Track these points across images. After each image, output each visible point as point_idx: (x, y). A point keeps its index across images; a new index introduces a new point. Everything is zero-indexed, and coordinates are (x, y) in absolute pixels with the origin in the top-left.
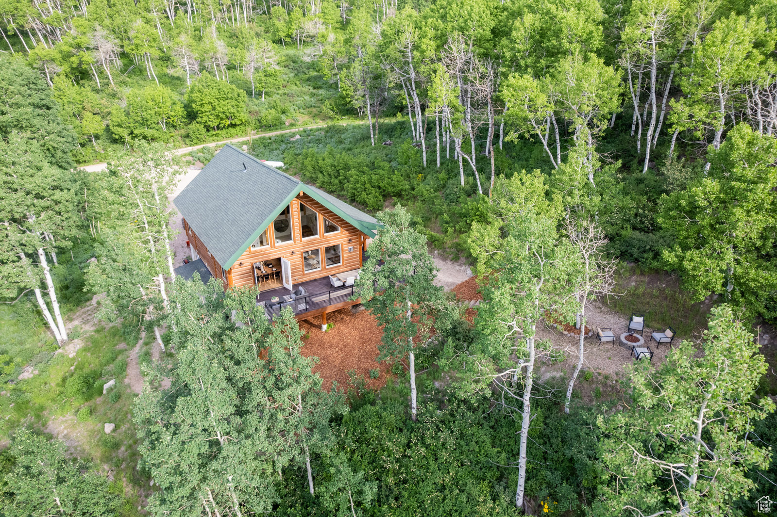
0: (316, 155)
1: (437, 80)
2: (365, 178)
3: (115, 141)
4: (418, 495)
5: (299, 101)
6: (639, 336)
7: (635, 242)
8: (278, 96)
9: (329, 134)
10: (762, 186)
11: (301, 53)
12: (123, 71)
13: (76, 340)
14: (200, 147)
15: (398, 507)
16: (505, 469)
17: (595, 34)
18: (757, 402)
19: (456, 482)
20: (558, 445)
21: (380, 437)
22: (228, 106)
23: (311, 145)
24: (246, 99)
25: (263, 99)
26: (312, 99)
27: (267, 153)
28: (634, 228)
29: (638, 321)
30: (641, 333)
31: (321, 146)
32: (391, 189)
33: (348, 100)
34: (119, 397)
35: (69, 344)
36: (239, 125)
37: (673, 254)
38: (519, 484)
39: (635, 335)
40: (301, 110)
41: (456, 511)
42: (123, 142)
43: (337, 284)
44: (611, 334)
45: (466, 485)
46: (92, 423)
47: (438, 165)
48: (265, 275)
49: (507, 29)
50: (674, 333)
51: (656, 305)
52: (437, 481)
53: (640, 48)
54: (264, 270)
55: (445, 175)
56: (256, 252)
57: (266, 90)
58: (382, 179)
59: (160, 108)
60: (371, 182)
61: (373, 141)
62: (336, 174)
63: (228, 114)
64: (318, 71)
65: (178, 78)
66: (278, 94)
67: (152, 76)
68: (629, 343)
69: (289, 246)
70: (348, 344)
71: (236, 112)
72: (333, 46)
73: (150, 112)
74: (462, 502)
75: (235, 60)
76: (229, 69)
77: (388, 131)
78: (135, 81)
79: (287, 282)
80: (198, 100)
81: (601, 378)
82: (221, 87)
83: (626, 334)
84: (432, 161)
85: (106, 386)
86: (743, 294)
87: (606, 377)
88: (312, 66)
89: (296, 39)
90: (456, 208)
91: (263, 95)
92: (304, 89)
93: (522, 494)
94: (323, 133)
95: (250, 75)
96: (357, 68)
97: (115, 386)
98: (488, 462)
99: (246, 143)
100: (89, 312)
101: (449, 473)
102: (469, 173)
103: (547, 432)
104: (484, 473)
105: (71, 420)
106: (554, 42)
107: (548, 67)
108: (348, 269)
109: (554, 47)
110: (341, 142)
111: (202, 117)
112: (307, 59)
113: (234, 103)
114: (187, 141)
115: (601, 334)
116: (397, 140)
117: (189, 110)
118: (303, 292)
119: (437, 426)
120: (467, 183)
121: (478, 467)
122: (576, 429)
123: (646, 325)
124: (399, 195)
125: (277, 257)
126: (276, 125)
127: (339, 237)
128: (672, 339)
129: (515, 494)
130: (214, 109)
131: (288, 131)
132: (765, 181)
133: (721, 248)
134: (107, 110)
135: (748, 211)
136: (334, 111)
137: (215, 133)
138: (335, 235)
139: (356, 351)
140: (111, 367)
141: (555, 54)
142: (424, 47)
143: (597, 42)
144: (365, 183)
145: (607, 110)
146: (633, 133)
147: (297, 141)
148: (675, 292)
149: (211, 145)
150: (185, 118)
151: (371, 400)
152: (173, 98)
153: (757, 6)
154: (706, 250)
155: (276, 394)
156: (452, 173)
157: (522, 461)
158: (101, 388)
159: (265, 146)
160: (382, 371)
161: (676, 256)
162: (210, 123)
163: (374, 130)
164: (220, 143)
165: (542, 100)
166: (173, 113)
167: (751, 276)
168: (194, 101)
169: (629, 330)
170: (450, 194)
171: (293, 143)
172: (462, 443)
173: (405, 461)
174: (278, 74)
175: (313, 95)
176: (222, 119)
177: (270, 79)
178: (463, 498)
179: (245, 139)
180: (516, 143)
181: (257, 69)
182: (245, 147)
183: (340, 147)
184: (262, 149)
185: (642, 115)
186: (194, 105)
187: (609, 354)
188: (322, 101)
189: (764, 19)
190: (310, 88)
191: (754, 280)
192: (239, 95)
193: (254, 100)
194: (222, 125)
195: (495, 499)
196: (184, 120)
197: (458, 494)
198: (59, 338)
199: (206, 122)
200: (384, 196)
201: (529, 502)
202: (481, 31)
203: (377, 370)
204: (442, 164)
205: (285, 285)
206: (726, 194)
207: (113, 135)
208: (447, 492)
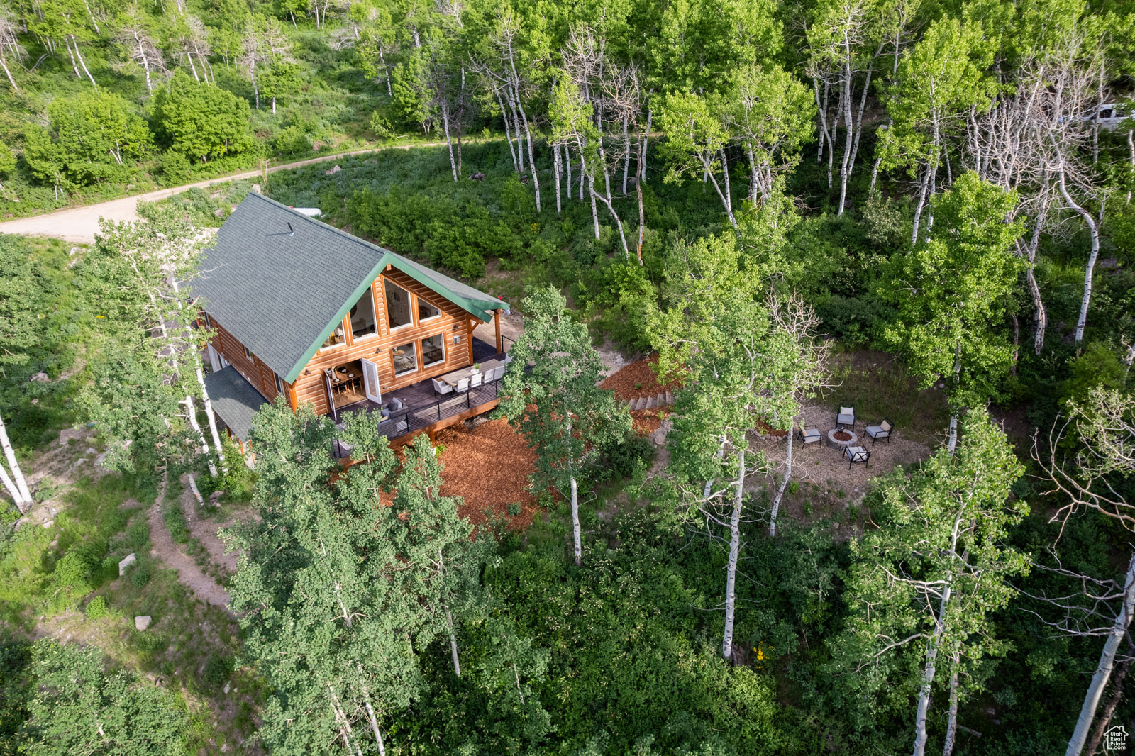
0: (374, 197)
1: (562, 95)
2: (455, 232)
3: (36, 183)
4: (600, 660)
5: (331, 112)
6: (849, 432)
7: (836, 310)
8: (297, 106)
9: (385, 164)
10: (993, 248)
11: (323, 35)
12: (29, 64)
13: (47, 502)
14: (185, 188)
15: (576, 676)
16: (704, 613)
17: (773, 33)
18: (1011, 506)
19: (645, 637)
20: (766, 577)
21: (539, 591)
22: (221, 124)
23: (360, 181)
24: (249, 112)
25: (274, 111)
26: (350, 109)
27: (292, 195)
28: (834, 291)
29: (847, 412)
30: (851, 427)
31: (375, 182)
32: (495, 247)
33: (408, 110)
34: (149, 578)
35: (38, 508)
36: (241, 153)
37: (896, 333)
38: (727, 629)
39: (845, 431)
40: (336, 126)
41: (651, 672)
42: (52, 185)
43: (444, 390)
44: (816, 432)
45: (659, 639)
46: (114, 619)
47: (559, 209)
48: (340, 385)
49: (648, 17)
50: (892, 424)
51: (866, 391)
52: (622, 638)
53: (832, 53)
54: (339, 377)
55: (570, 224)
56: (327, 353)
57: (279, 96)
58: (481, 231)
59: (109, 127)
60: (464, 238)
61: (455, 174)
62: (409, 227)
63: (224, 137)
64: (353, 65)
65: (131, 78)
66: (295, 101)
67: (83, 72)
68: (840, 442)
69: (372, 342)
70: (470, 472)
71: (235, 132)
72: (377, 26)
73: (92, 134)
74: (657, 660)
75: (219, 47)
76: (212, 61)
77: (476, 158)
78: (53, 81)
79: (373, 391)
80: (173, 114)
81: (810, 489)
82: (208, 93)
83: (834, 431)
84: (549, 203)
85: (122, 565)
86: (973, 374)
87: (816, 488)
88: (345, 56)
89: (314, 14)
90: (595, 272)
91: (274, 104)
92: (334, 93)
93: (730, 642)
94: (375, 162)
95: (249, 72)
96: (419, 62)
97: (138, 564)
98: (682, 608)
99: (259, 180)
100: (59, 458)
101: (635, 627)
102: (607, 221)
103: (752, 562)
104: (679, 622)
105: (74, 617)
106: (721, 42)
107: (712, 76)
108: (454, 367)
109: (721, 50)
110: (406, 176)
111: (181, 142)
112: (335, 46)
113: (231, 118)
114: (161, 180)
115: (805, 433)
116: (491, 171)
117: (158, 130)
118: (400, 406)
119: (612, 569)
120: (604, 235)
121: (671, 615)
122: (792, 555)
123: (857, 417)
124: (507, 255)
125: (356, 358)
126: (300, 149)
127: (440, 324)
128: (890, 432)
129: (721, 642)
130: (200, 129)
131: (319, 160)
132: (995, 242)
133: (950, 322)
134: (14, 131)
135: (979, 278)
136: (386, 127)
137: (204, 166)
138: (434, 321)
139: (483, 482)
140: (120, 536)
141: (722, 59)
142: (534, 43)
143: (776, 45)
144: (455, 240)
145: (798, 140)
146: (819, 159)
147: (337, 175)
148: (889, 372)
149: (202, 185)
150: (153, 144)
151: (516, 545)
152: (128, 111)
153: (971, 5)
154: (934, 325)
155: (412, 550)
156: (582, 221)
157: (731, 601)
158: (115, 568)
159: (287, 185)
160: (523, 504)
161: (900, 334)
162: (195, 151)
163: (456, 156)
164: (216, 181)
165: (713, 128)
166: (131, 136)
167: (983, 353)
168: (167, 117)
169: (838, 425)
170: (582, 252)
171: (331, 178)
172: (648, 587)
173: (577, 618)
174: (295, 71)
175: (350, 102)
176: (214, 144)
177: (283, 80)
178: (659, 655)
179: (255, 174)
180: (680, 185)
181: (260, 65)
182: (257, 188)
183: (405, 183)
184: (284, 189)
185: (830, 132)
186: (166, 124)
187: (815, 458)
188: (366, 111)
189: (980, 23)
190: (345, 91)
191: (984, 358)
192: (237, 105)
193: (261, 112)
194: (214, 154)
195: (698, 650)
196: (151, 146)
197: (651, 652)
198: (18, 500)
199: (189, 149)
200: (485, 256)
201: (738, 650)
202: (614, 21)
203: (518, 504)
204: (563, 207)
205: (370, 397)
206: (955, 257)
207: (34, 173)
208: (636, 650)
